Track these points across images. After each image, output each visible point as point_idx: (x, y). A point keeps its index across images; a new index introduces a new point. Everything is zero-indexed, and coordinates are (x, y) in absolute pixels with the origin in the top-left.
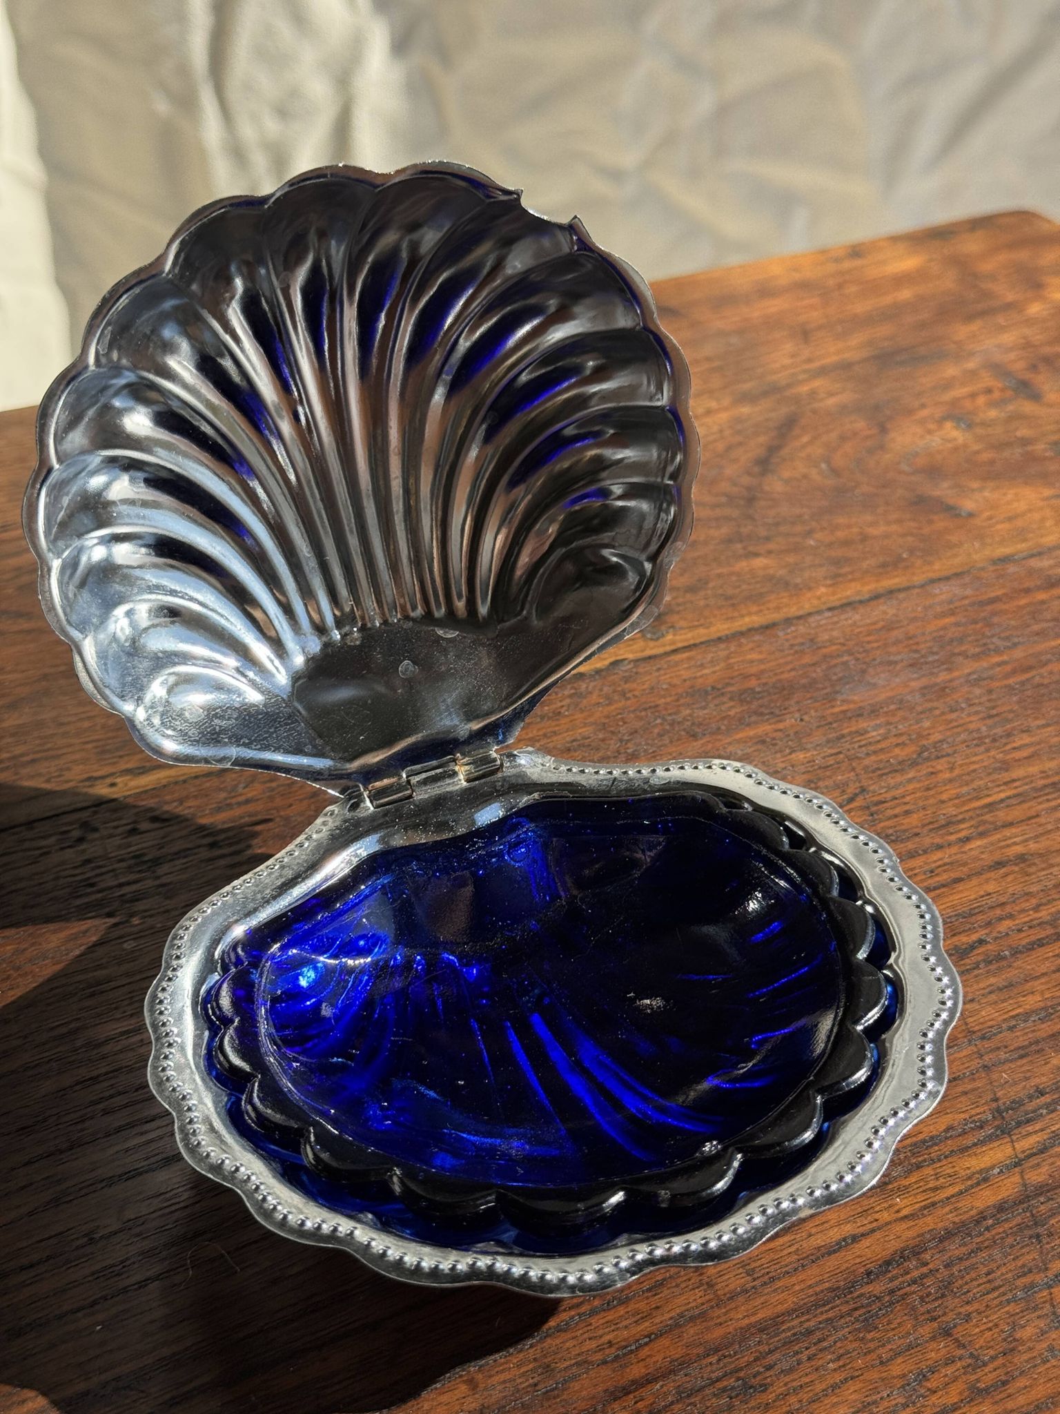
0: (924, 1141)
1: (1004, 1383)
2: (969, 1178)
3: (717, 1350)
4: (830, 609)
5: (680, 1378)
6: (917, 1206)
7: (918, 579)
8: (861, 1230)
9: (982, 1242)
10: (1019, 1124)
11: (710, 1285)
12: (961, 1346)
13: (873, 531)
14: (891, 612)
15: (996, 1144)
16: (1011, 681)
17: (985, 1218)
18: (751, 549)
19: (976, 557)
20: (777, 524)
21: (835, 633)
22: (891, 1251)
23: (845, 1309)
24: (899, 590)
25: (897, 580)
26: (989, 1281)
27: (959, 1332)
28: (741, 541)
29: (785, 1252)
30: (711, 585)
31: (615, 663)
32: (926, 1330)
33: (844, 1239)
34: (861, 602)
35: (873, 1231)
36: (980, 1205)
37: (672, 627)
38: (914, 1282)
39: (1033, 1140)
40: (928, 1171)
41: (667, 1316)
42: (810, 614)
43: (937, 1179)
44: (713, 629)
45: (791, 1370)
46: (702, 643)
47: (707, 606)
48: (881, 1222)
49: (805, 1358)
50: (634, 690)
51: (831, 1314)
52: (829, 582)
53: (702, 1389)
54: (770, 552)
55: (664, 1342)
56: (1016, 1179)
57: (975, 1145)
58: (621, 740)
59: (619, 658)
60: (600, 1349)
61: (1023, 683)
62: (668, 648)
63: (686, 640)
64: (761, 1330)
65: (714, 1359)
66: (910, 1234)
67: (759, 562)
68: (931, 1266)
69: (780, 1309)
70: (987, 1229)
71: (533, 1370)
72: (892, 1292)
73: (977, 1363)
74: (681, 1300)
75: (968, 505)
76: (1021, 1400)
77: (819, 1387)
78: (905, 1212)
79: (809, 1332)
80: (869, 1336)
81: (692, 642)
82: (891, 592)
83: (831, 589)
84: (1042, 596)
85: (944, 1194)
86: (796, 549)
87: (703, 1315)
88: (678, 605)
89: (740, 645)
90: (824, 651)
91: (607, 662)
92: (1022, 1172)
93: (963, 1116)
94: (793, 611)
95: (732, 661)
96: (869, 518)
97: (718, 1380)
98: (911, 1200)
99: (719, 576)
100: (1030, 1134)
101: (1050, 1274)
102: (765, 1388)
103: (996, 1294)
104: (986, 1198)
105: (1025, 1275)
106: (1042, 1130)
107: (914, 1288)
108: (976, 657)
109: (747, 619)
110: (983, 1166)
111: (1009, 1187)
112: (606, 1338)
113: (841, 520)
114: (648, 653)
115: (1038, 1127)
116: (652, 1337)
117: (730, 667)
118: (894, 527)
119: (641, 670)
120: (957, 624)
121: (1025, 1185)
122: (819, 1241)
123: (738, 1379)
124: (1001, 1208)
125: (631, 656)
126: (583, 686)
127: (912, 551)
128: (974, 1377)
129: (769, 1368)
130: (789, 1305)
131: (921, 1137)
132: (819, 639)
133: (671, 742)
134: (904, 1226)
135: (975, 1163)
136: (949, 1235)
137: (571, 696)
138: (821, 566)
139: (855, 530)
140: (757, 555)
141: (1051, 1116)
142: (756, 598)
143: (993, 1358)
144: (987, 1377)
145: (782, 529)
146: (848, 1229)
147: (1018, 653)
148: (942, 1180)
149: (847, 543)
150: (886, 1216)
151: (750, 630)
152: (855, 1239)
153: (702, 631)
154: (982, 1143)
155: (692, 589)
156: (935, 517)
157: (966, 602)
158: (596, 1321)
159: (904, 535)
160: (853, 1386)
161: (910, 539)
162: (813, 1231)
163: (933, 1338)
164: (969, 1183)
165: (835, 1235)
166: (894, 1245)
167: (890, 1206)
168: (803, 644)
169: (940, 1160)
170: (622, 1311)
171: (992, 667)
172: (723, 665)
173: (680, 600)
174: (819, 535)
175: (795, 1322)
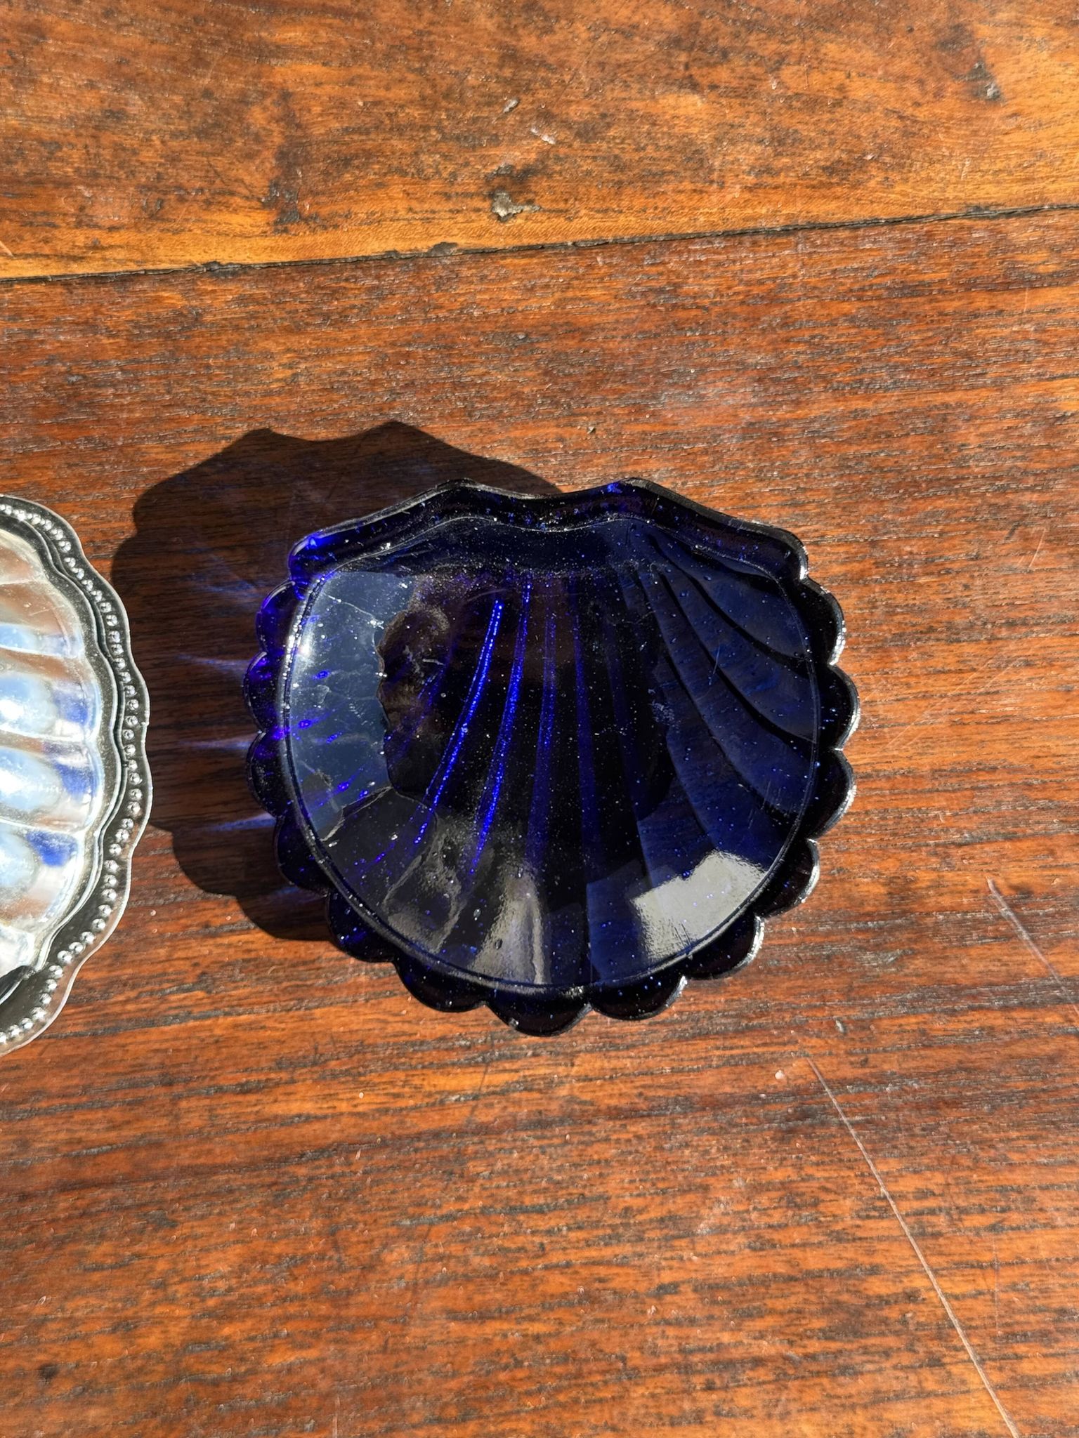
0: (413, 1044)
1: (349, 1293)
2: (430, 1095)
3: (156, 1178)
4: (727, 235)
5: (118, 1191)
6: (374, 1107)
7: (859, 213)
8: (319, 1113)
9: (404, 1161)
10: (502, 1057)
11: (177, 1117)
12: (336, 1246)
13: (860, 90)
14: (793, 266)
15: (471, 1070)
16: (851, 451)
17: (419, 1139)
18: (694, 71)
19: (950, 194)
20: (750, 26)
21: (709, 286)
22: (330, 1141)
23: (268, 1180)
24: (826, 227)
25: (833, 205)
26: (389, 1200)
27: (340, 1236)
28: (690, 49)
29: (249, 1110)
30: (612, 133)
31: (441, 247)
32: (316, 1224)
33: (299, 1116)
34: (770, 233)
35: (325, 1117)
36: (423, 1126)
37: (530, 202)
38: (332, 1177)
39: (506, 1077)
40: (401, 1075)
41: (132, 1133)
42: (699, 236)
43: (403, 1086)
44: (576, 224)
45: (202, 1217)
46: (553, 246)
47: (588, 173)
48: (338, 1110)
49: (216, 1211)
50: (441, 307)
51: (255, 1181)
52: (751, 179)
53: (127, 1208)
54: (713, 87)
55: (122, 1155)
56: (466, 1111)
57: (453, 1064)
58: (392, 391)
59: (450, 240)
60: (69, 1142)
61: (859, 459)
62: (513, 242)
63: (535, 235)
64: (196, 1174)
65: (150, 1185)
66: (353, 1131)
67: (693, 104)
68: (353, 1168)
69: (219, 1161)
70: (416, 1150)
71: (14, 1141)
72: (310, 1179)
73: (340, 1269)
74: (148, 1123)
75: (1005, 76)
76: (352, 1312)
77: (213, 1241)
78: (360, 1109)
79: (231, 1191)
80: (273, 1211)
81: (541, 241)
82: (814, 227)
83: (747, 196)
84: (982, 301)
85: (401, 1103)
86: (745, 92)
87: (159, 1145)
88: (558, 159)
89: (590, 267)
90: (681, 314)
91: (432, 244)
92: (474, 1108)
93: (461, 1030)
94: (682, 224)
95: (570, 294)
96: (868, 56)
97: (145, 1205)
98: (372, 1098)
99: (631, 117)
100: (505, 1071)
101: (439, 1213)
102: (173, 1225)
103: (388, 1213)
104: (433, 1121)
105: (419, 1205)
106: (517, 1071)
107: (331, 1182)
108: (838, 392)
109: (622, 217)
110: (448, 1088)
111: (458, 1116)
112: (77, 1135)
113: (832, 49)
114: (488, 242)
115: (515, 1067)
116: (114, 1148)
117: (561, 303)
118: (887, 92)
119: (465, 272)
120: (852, 319)
121: (469, 1122)
122: (280, 1109)
123: (160, 1209)
124: (436, 1135)
125: (462, 242)
126: (391, 277)
127: (881, 150)
128: (329, 1278)
129: (187, 1209)
130: (228, 1159)
131: (413, 1038)
132: (686, 288)
133: (442, 416)
134: (353, 1121)
135: (442, 1082)
136: (384, 1144)
137: (371, 290)
138: (760, 142)
139: (839, 76)
140: (695, 87)
141: (533, 1060)
142: (650, 179)
143: (352, 1267)
144: (343, 1281)
145: (753, 40)
146: (309, 1107)
147: (888, 403)
148: (407, 1089)
149: (813, 103)
150: (344, 1107)
151: (616, 242)
152: (309, 1119)
153: (561, 221)
154: (460, 1065)
155: (587, 133)
156: (952, 86)
157: (888, 281)
158: (78, 1117)
159: (888, 113)
160: (238, 1249)
161: (894, 123)
162: (280, 1098)
163: (319, 1234)
164: (427, 1100)
165: (295, 1107)
166: (334, 1136)
167: (353, 1099)
168: (661, 291)
169: (415, 1068)
170: (100, 1114)
171: (844, 417)
172: (558, 295)
173: (563, 151)
174: (787, 73)
175: (225, 1177)
